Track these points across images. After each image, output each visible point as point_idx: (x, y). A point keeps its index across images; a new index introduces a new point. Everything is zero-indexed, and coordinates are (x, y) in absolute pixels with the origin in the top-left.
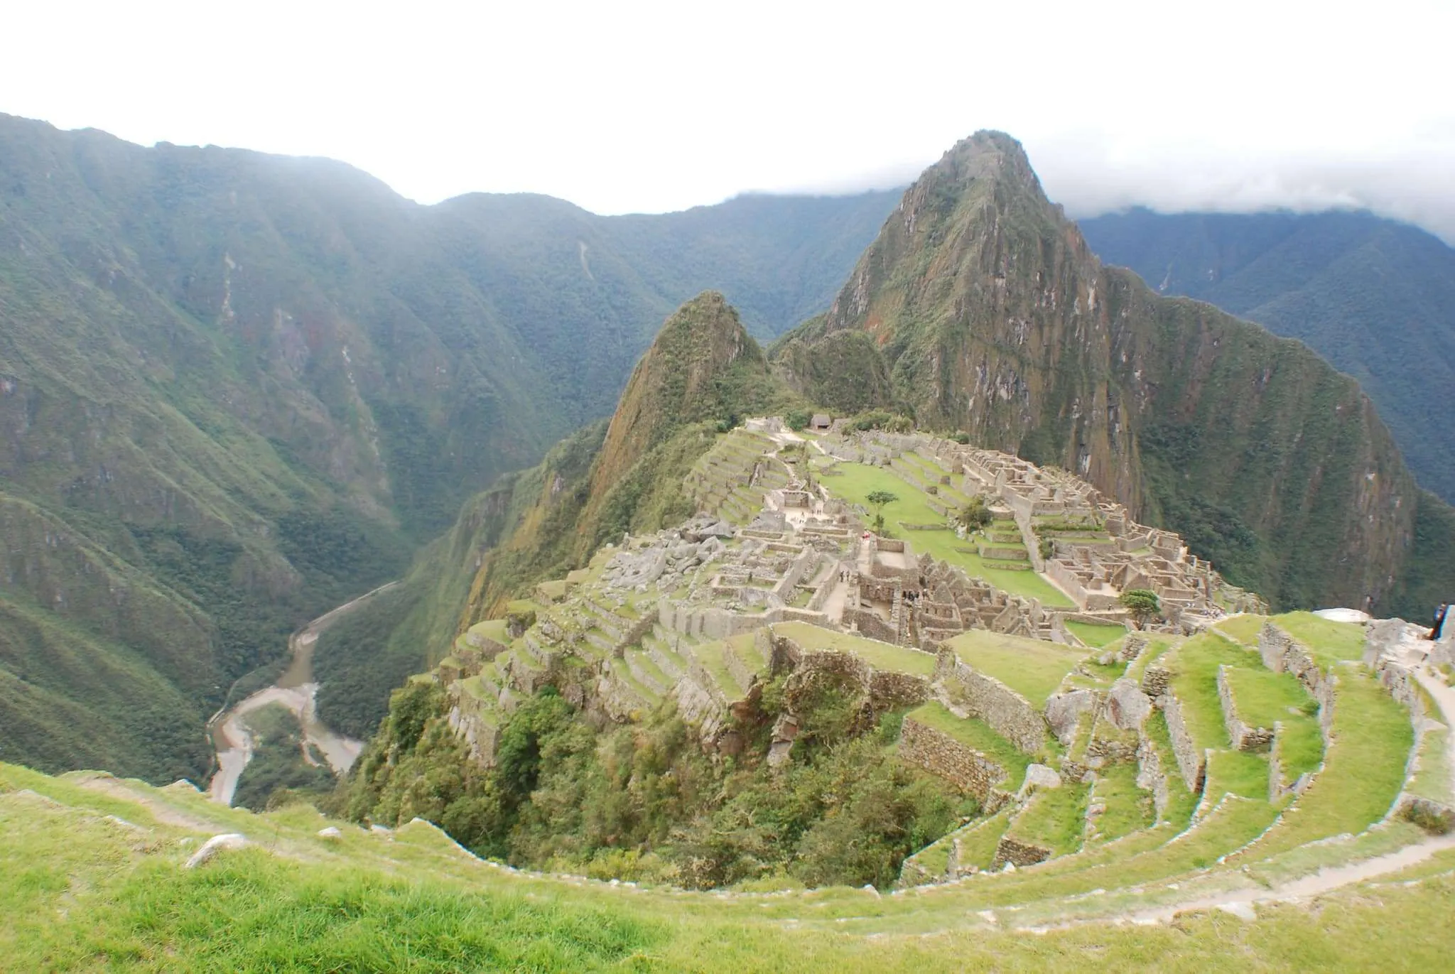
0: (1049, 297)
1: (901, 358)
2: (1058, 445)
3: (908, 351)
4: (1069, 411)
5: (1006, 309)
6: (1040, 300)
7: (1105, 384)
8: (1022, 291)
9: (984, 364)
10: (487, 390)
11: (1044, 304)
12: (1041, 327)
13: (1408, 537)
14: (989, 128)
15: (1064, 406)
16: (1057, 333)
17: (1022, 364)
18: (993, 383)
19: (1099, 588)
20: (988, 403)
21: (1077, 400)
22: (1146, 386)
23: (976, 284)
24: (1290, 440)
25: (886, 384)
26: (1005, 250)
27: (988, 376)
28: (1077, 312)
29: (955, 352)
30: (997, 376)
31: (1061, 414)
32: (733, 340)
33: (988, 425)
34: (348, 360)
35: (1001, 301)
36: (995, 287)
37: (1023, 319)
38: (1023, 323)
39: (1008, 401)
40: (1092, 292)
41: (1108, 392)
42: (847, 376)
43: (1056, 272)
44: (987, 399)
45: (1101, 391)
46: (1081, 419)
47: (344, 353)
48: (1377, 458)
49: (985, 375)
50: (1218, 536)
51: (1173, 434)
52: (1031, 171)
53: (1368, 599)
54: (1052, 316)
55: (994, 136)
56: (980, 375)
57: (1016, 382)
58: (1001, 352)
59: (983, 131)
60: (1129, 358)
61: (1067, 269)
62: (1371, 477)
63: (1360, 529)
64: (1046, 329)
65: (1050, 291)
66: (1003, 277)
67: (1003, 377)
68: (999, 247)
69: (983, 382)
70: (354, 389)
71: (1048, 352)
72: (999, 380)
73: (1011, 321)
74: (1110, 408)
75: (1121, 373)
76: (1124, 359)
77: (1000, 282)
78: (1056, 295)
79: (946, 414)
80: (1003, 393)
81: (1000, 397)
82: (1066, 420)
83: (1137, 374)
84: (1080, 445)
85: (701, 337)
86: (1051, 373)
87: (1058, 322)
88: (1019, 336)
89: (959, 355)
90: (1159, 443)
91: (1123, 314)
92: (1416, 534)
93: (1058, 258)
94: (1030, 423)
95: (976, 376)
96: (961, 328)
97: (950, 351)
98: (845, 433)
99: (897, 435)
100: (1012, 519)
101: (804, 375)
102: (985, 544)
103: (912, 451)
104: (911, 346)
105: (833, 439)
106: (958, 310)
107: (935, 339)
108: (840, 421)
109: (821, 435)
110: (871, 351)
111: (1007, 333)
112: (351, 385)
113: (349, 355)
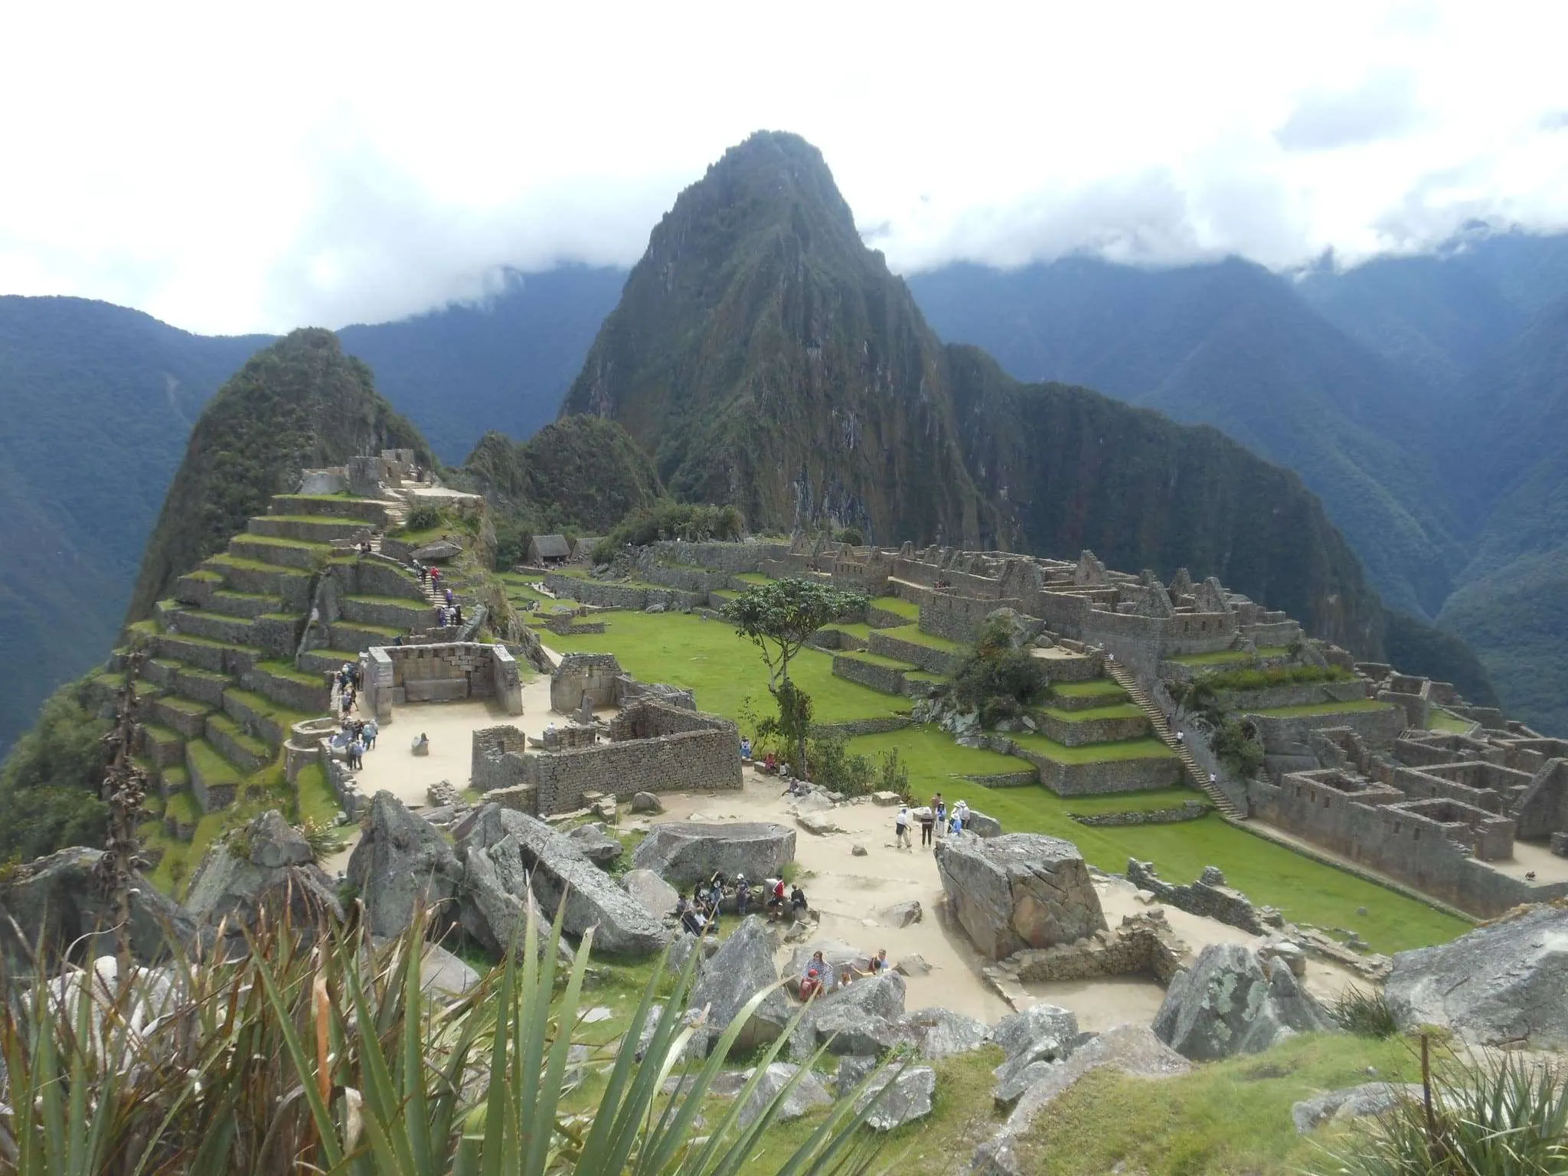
0: (884, 377)
1: (677, 473)
3: (686, 465)
5: (827, 396)
6: (872, 382)
7: (975, 503)
8: (846, 368)
9: (804, 478)
11: (877, 389)
12: (877, 423)
16: (900, 431)
17: (856, 477)
18: (818, 508)
21: (940, 527)
22: (1017, 509)
23: (780, 355)
26: (817, 304)
27: (810, 497)
28: (925, 398)
29: (760, 458)
30: (824, 497)
32: (363, 421)
35: (818, 383)
36: (807, 361)
37: (851, 409)
38: (852, 417)
41: (979, 513)
42: (593, 491)
43: (891, 342)
48: (1336, 573)
49: (806, 496)
54: (890, 406)
55: (783, 139)
56: (800, 495)
57: (852, 507)
58: (826, 460)
60: (990, 469)
61: (905, 337)
62: (1332, 599)
64: (884, 426)
65: (885, 368)
66: (818, 346)
67: (833, 498)
68: (808, 301)
71: (890, 459)
73: (834, 413)
74: (983, 537)
75: (983, 492)
76: (984, 472)
77: (814, 353)
78: (893, 374)
83: (1003, 493)
85: (292, 411)
87: (899, 414)
88: (848, 436)
89: (767, 464)
91: (976, 410)
93: (890, 321)
95: (795, 497)
96: (765, 421)
97: (753, 456)
98: (600, 558)
99: (714, 543)
100: (1101, 675)
101: (514, 493)
102: (1062, 757)
103: (753, 570)
104: (690, 456)
105: (575, 573)
106: (759, 395)
107: (728, 439)
108: (588, 542)
109: (554, 570)
110: (630, 450)
111: (830, 431)
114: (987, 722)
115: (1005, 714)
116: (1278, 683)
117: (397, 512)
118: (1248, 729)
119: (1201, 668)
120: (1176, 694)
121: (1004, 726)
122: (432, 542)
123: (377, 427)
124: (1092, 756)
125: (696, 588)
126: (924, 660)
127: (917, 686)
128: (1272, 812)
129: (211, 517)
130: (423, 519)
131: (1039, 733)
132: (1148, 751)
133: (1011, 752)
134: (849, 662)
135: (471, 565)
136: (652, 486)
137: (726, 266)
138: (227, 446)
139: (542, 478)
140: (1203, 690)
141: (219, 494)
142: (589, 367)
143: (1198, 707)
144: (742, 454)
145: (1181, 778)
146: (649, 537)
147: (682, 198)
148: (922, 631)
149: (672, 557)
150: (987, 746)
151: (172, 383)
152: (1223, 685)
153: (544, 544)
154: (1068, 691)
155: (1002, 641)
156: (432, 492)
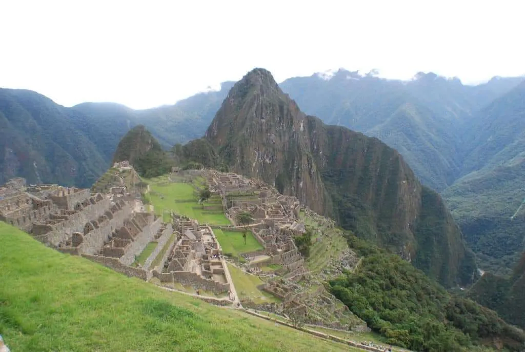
0: (283, 125)
2: (290, 179)
3: (229, 147)
4: (293, 165)
5: (266, 130)
6: (280, 127)
7: (306, 156)
8: (272, 123)
9: (259, 150)
10: (92, 176)
12: (280, 136)
13: (420, 201)
15: (291, 164)
16: (287, 138)
17: (274, 150)
18: (263, 157)
20: (262, 165)
21: (296, 162)
22: (325, 157)
24: (376, 171)
25: (215, 158)
27: (261, 155)
29: (246, 146)
30: (265, 154)
31: (290, 167)
33: (262, 173)
36: (261, 122)
37: (273, 133)
38: (273, 135)
39: (270, 164)
40: (302, 125)
41: (308, 159)
43: (285, 117)
44: (261, 164)
45: (304, 158)
46: (298, 169)
47: (34, 164)
48: (406, 175)
50: (353, 207)
51: (335, 173)
52: (275, 82)
53: (409, 224)
54: (284, 132)
55: (261, 70)
57: (272, 157)
58: (265, 146)
59: (257, 68)
61: (289, 115)
62: (404, 182)
63: (402, 200)
64: (282, 137)
66: (264, 119)
67: (267, 155)
68: (262, 108)
69: (259, 157)
70: (39, 178)
72: (265, 156)
73: (268, 134)
74: (308, 164)
75: (315, 152)
76: (316, 147)
79: (242, 168)
80: (267, 161)
81: (266, 162)
82: (293, 169)
84: (298, 178)
86: (286, 152)
87: (287, 134)
88: (272, 140)
89: (248, 147)
90: (330, 176)
92: (422, 200)
93: (285, 112)
94: (279, 171)
95: (256, 154)
97: (244, 145)
99: (195, 170)
100: (219, 194)
103: (200, 176)
107: (238, 141)
108: (180, 169)
110: (209, 146)
111: (267, 139)
112: (37, 176)
113: (36, 165)
115: (204, 199)
125: (190, 179)
136: (213, 153)
137: (244, 100)
143: (226, 199)
144: (241, 145)
146: (186, 169)
152: (231, 196)
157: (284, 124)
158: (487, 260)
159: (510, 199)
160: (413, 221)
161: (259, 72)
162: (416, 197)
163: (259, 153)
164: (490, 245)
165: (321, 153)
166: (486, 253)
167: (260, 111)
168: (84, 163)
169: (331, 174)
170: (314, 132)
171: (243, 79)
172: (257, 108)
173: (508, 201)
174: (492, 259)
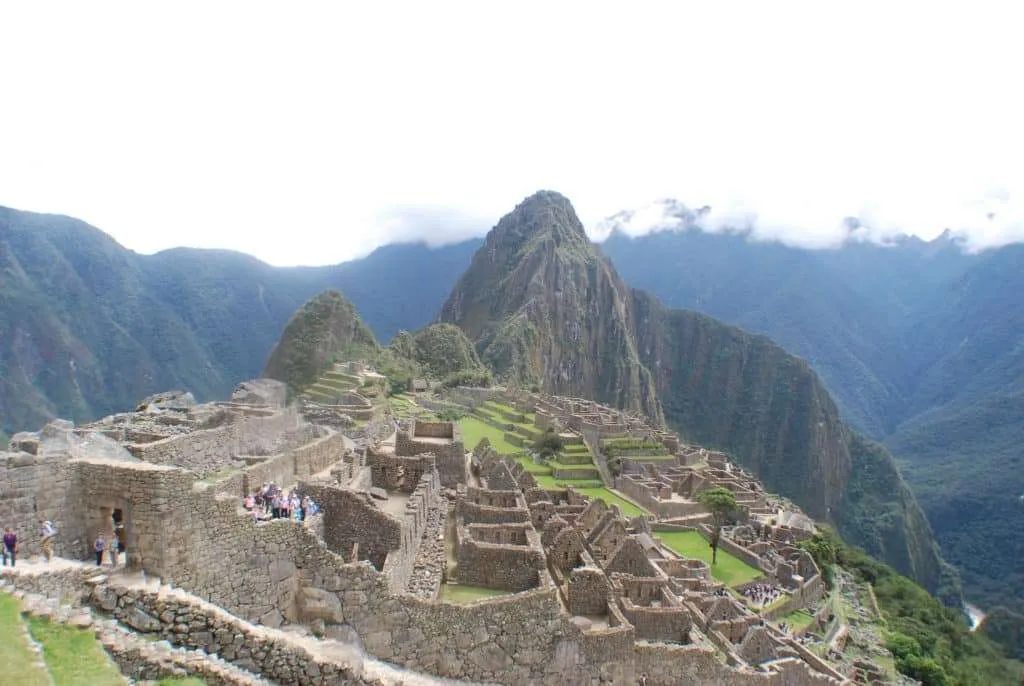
0: (594, 306)
4: (613, 388)
5: (565, 315)
6: (588, 308)
7: (638, 369)
8: (575, 301)
9: (550, 353)
11: (591, 311)
12: (589, 328)
14: (547, 189)
15: (609, 384)
16: (601, 332)
17: (577, 354)
18: (557, 368)
19: (669, 497)
20: (554, 383)
21: (619, 379)
22: (665, 371)
23: (542, 296)
24: (766, 402)
26: (562, 271)
27: (553, 363)
28: (614, 317)
30: (560, 363)
31: (608, 391)
32: (349, 327)
34: (74, 369)
35: (560, 308)
36: (555, 298)
37: (576, 321)
38: (576, 325)
39: (569, 381)
40: (623, 305)
41: (640, 373)
42: (444, 358)
43: (598, 288)
44: (553, 379)
45: (635, 373)
46: (622, 394)
47: (72, 363)
48: (824, 411)
51: (686, 404)
52: (578, 220)
53: (829, 509)
54: (597, 320)
55: (551, 194)
56: (547, 361)
57: (574, 367)
58: (562, 345)
59: (543, 191)
60: (651, 352)
61: (605, 286)
62: (821, 424)
63: (817, 461)
64: (593, 330)
65: (594, 302)
66: (561, 291)
67: (565, 363)
68: (557, 270)
69: (549, 367)
70: (78, 391)
71: (595, 346)
72: (561, 365)
73: (567, 322)
74: (641, 386)
75: (648, 361)
76: (648, 352)
77: (559, 295)
78: (599, 304)
80: (565, 375)
81: (563, 379)
82: (611, 395)
86: (599, 360)
87: (601, 324)
88: (574, 333)
89: (532, 347)
90: (677, 410)
92: (853, 461)
93: (599, 280)
95: (545, 363)
96: (531, 326)
97: (524, 343)
98: (437, 391)
99: (479, 388)
100: (582, 443)
101: (410, 358)
102: (558, 466)
103: (493, 400)
104: (495, 341)
105: (428, 396)
106: (529, 314)
107: (512, 334)
108: (435, 384)
109: (418, 395)
110: (464, 340)
111: (565, 331)
112: (76, 388)
113: (75, 364)
114: (543, 456)
115: (548, 454)
116: (637, 448)
117: (362, 381)
118: (618, 462)
119: (607, 442)
120: (601, 450)
121: (548, 457)
122: (371, 390)
123: (355, 330)
124: (567, 467)
125: (469, 406)
126: (530, 435)
127: (527, 444)
128: (619, 487)
129: (289, 366)
130: (369, 384)
131: (557, 460)
132: (589, 467)
133: (547, 465)
134: (510, 436)
135: (381, 397)
136: (472, 356)
137: (520, 252)
138: (297, 337)
139: (423, 352)
140: (608, 449)
141: (292, 357)
142: (453, 295)
143: (605, 454)
144: (519, 342)
145: (596, 475)
146: (455, 384)
147: (501, 221)
148: (535, 427)
149: (463, 392)
150: (541, 464)
151: (261, 289)
152: (616, 447)
153: (418, 383)
154: (568, 447)
155: (551, 430)
156: (373, 375)
157: (596, 304)
158: (977, 584)
159: (1014, 460)
160: (837, 503)
161: (549, 199)
162: (842, 454)
163: (550, 360)
164: (979, 553)
165: (658, 363)
166: (974, 569)
167: (554, 277)
168: (170, 366)
169: (679, 407)
170: (646, 321)
171: (515, 212)
172: (548, 269)
173: (1012, 465)
174: (985, 580)
